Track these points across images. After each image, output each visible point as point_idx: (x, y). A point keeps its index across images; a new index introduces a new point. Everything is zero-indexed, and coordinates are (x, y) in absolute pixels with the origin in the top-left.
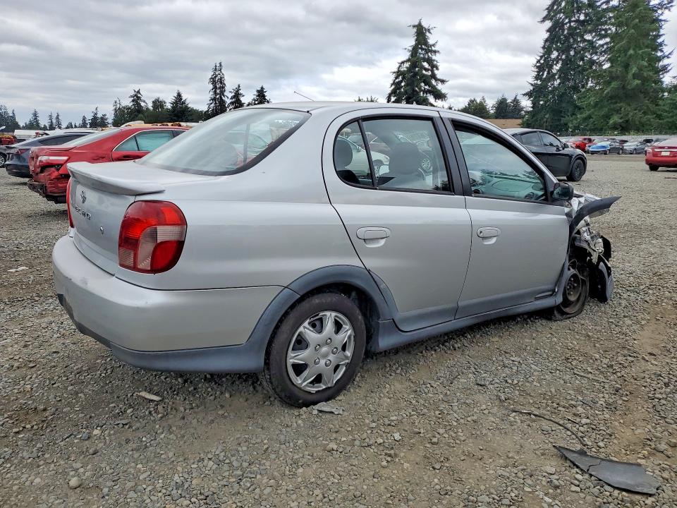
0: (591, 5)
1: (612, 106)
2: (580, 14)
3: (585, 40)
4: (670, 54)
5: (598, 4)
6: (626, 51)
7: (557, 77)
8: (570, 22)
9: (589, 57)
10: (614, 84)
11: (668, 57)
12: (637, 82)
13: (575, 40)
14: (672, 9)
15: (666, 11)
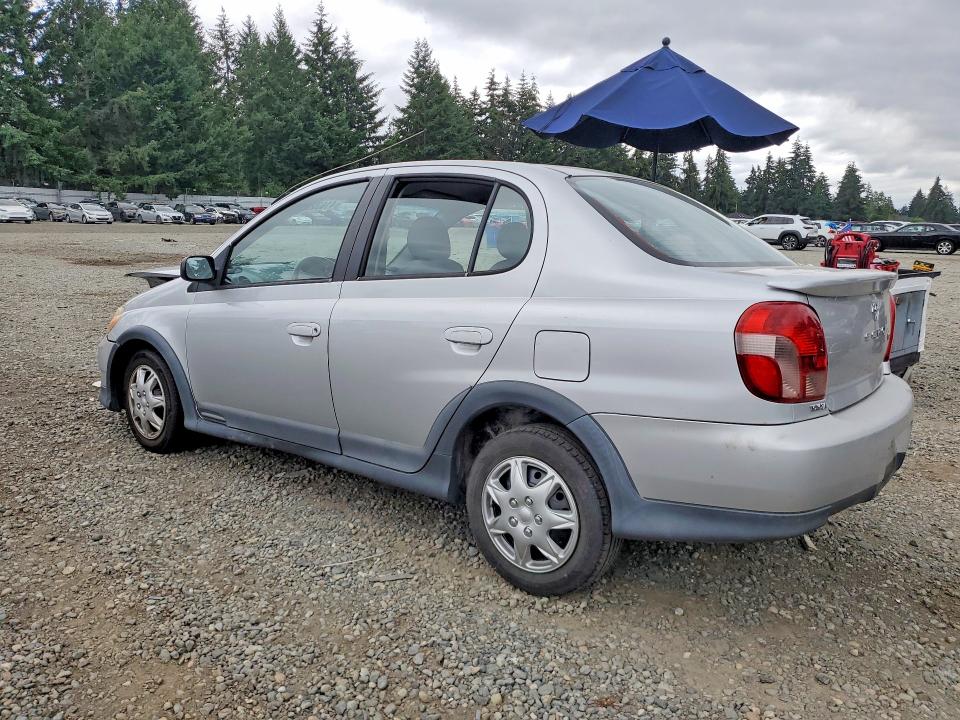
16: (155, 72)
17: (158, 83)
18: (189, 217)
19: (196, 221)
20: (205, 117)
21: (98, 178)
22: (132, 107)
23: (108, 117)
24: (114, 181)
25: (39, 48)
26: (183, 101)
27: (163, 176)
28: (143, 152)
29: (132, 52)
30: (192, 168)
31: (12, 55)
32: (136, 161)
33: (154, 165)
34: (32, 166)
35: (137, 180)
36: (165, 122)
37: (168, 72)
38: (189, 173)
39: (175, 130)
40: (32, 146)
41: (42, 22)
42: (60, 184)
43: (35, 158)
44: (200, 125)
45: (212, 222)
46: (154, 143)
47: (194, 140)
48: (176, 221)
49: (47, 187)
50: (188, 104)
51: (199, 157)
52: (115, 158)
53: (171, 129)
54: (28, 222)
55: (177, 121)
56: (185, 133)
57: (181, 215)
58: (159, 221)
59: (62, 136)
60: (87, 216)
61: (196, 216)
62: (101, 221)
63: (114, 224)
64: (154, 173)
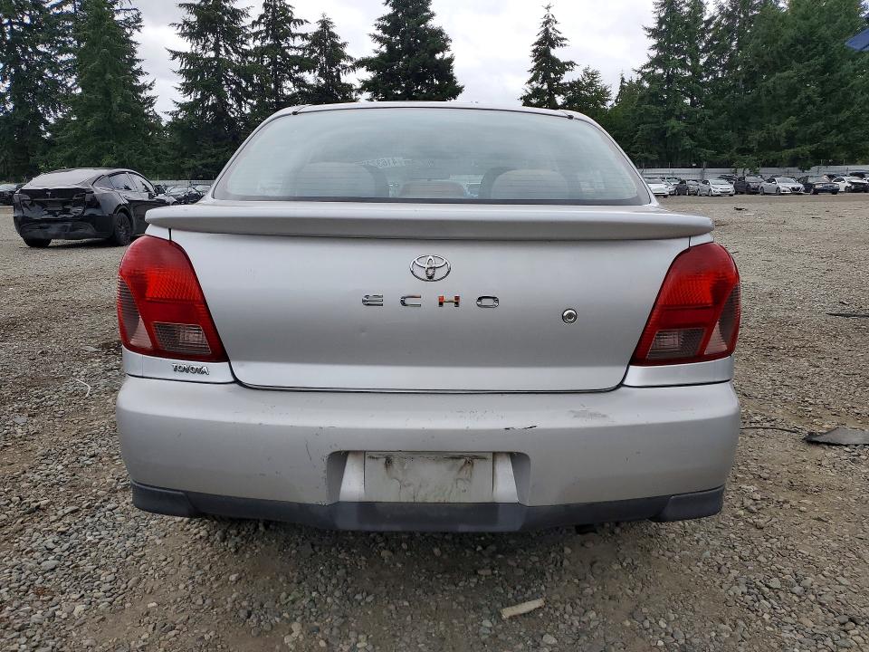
0: (37, 5)
1: (100, 143)
2: (23, 16)
3: (39, 53)
4: (151, 85)
5: (47, 6)
6: (102, 74)
7: (8, 98)
8: (11, 23)
9: (50, 75)
10: (97, 116)
11: (151, 89)
12: (125, 115)
13: (25, 51)
14: (142, 29)
15: (135, 32)
16: (807, 51)
17: (808, 61)
18: (810, 188)
19: (817, 192)
20: (852, 86)
21: (736, 156)
22: (778, 87)
23: (756, 100)
24: (750, 157)
25: (705, 50)
26: (832, 73)
27: (799, 149)
28: (781, 129)
29: (786, 37)
30: (832, 139)
31: (684, 60)
32: (774, 138)
33: (791, 140)
34: (684, 151)
35: (773, 155)
36: (808, 97)
37: (820, 48)
38: (826, 144)
39: (818, 103)
40: (688, 134)
41: (712, 26)
42: (705, 163)
43: (687, 143)
44: (846, 95)
45: (835, 191)
46: (792, 118)
47: (837, 111)
48: (795, 191)
49: (695, 167)
50: (837, 76)
51: (839, 128)
52: (756, 136)
53: (814, 104)
54: (665, 196)
55: (821, 95)
56: (829, 104)
57: (801, 186)
58: (778, 192)
59: (712, 123)
60: (713, 189)
61: (817, 187)
62: (724, 194)
63: (735, 196)
64: (789, 147)
